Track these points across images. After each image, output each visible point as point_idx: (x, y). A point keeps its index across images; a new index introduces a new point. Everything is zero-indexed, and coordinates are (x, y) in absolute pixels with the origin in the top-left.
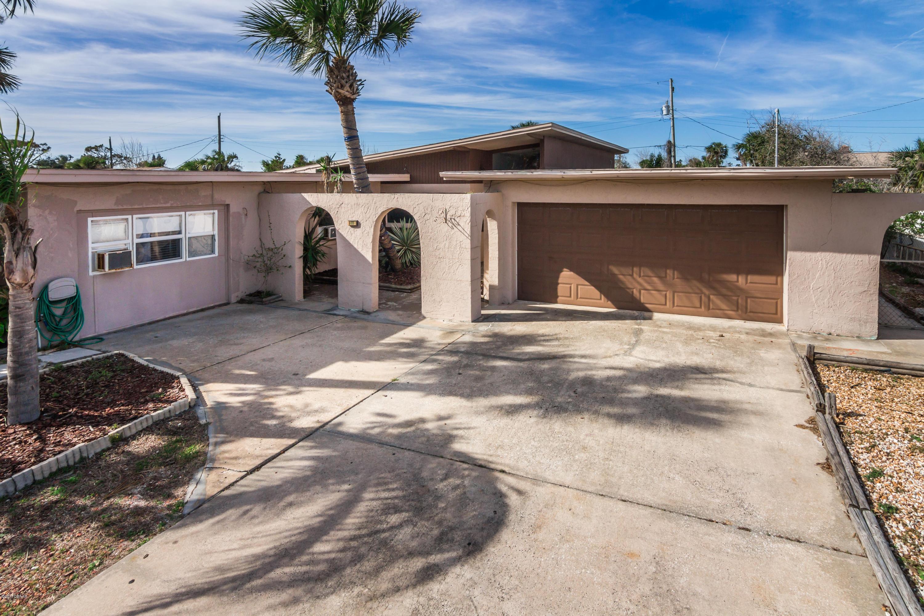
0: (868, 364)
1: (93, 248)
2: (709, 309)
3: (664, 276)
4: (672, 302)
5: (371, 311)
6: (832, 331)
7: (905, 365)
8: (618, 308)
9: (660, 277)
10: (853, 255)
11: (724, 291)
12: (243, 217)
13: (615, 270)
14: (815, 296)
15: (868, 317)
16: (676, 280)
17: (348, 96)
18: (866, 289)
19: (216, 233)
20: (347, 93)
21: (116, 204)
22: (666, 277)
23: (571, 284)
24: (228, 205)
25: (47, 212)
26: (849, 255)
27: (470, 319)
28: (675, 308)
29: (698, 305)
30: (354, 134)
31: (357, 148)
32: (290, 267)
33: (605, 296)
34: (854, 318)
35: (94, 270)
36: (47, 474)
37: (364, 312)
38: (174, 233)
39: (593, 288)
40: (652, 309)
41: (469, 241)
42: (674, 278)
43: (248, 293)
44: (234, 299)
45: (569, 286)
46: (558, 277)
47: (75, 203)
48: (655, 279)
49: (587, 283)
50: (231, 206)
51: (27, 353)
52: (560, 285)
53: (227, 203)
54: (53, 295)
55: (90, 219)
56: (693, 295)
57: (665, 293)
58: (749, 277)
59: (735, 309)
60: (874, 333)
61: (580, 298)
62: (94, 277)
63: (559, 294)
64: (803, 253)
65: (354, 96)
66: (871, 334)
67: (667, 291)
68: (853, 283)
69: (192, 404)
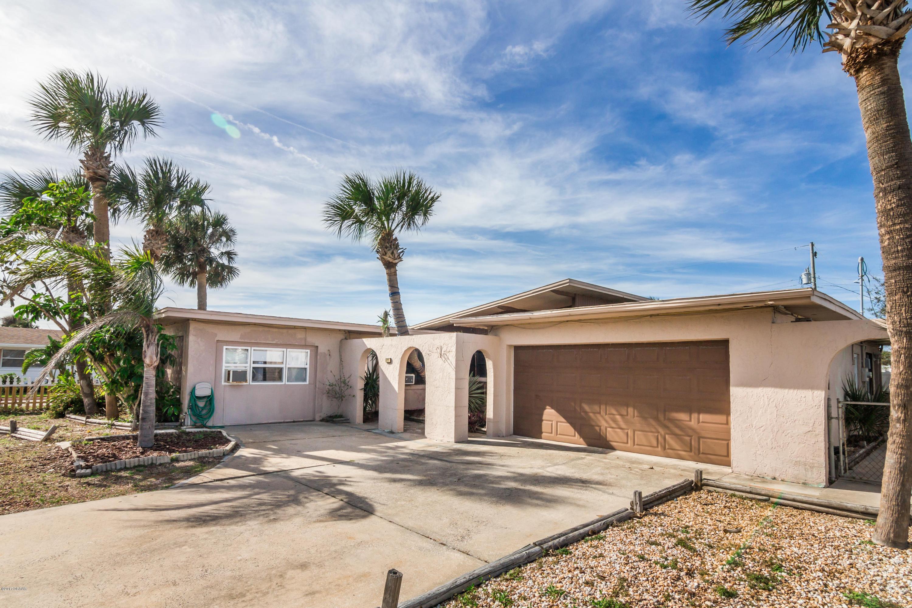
0: (750, 493)
1: (226, 367)
2: (665, 449)
3: (625, 414)
4: (632, 440)
5: (396, 431)
6: (777, 476)
7: (787, 495)
8: (589, 445)
9: (622, 415)
10: (796, 391)
11: (677, 431)
12: (328, 356)
13: (586, 407)
14: (758, 436)
15: (814, 462)
16: (636, 418)
17: (391, 261)
18: (811, 429)
19: (308, 367)
20: (389, 259)
21: (240, 338)
22: (627, 415)
23: (552, 421)
24: (317, 347)
25: (200, 339)
26: (791, 391)
27: (453, 440)
28: (636, 446)
29: (655, 444)
30: (397, 291)
31: (397, 302)
32: (354, 396)
33: (578, 433)
34: (799, 461)
35: (225, 382)
36: (132, 465)
37: (392, 432)
38: (279, 363)
39: (568, 424)
40: (616, 447)
41: (454, 373)
42: (634, 417)
43: (329, 415)
44: (318, 418)
45: (551, 422)
46: (542, 415)
47: (216, 335)
48: (618, 417)
49: (563, 420)
50: (319, 348)
51: (148, 406)
52: (544, 422)
53: (316, 345)
54: (198, 393)
55: (225, 347)
56: (650, 434)
57: (626, 431)
58: (701, 416)
59: (689, 450)
60: (821, 480)
61: (560, 434)
62: (225, 386)
63: (543, 431)
64: (745, 388)
65: (396, 261)
66: (818, 481)
67: (628, 429)
68: (797, 422)
69: (225, 453)
